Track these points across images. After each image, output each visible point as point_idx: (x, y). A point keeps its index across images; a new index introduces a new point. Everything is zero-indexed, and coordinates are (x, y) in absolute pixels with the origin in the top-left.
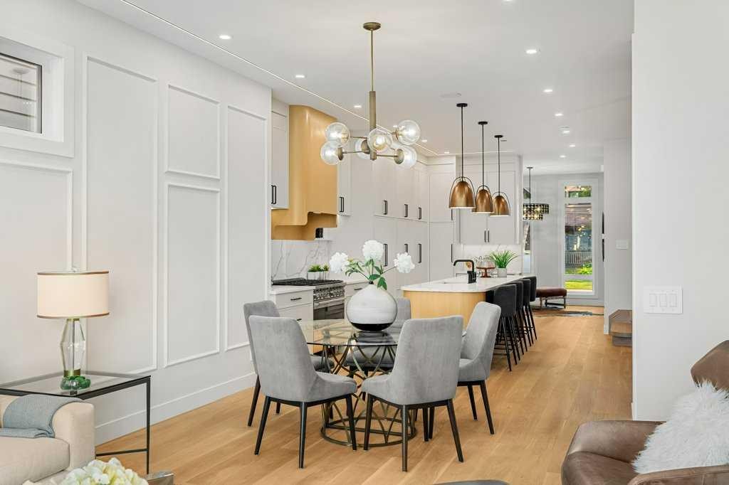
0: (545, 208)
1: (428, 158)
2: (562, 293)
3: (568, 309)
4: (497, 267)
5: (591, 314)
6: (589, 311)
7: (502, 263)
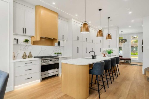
0: (126, 40)
1: (96, 29)
2: (130, 59)
3: (131, 63)
4: (108, 54)
5: (138, 65)
6: (137, 64)
7: (110, 52)
